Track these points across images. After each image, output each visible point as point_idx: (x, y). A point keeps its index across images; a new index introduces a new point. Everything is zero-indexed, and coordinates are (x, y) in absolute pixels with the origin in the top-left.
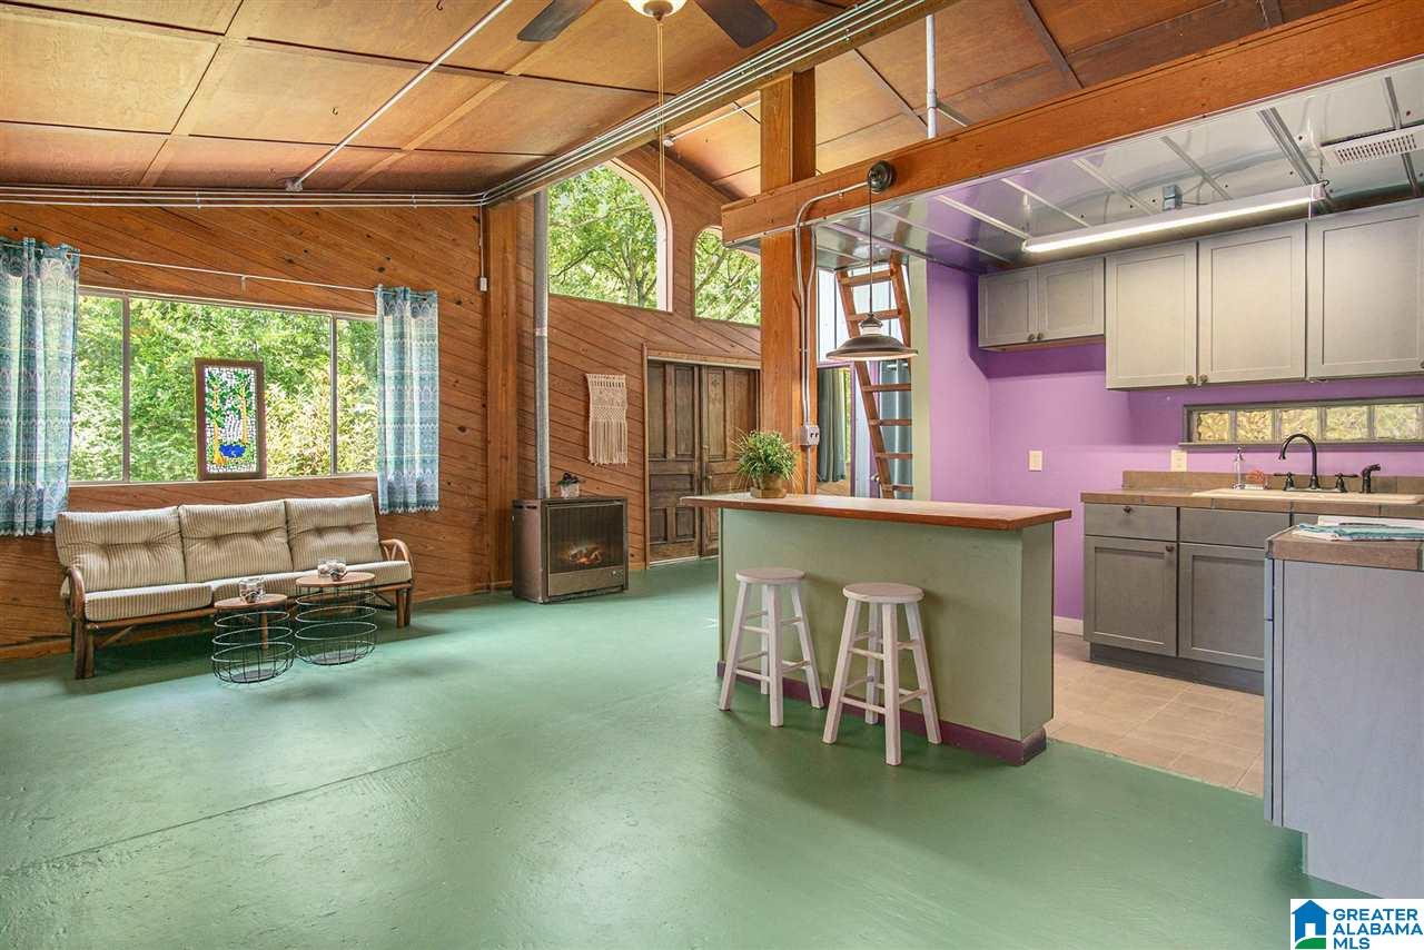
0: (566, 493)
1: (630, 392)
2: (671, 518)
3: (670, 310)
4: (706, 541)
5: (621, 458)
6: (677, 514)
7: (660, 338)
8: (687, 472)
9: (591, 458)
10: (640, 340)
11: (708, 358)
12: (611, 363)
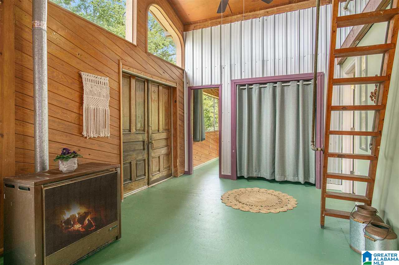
0: (64, 166)
1: (111, 88)
2: (134, 167)
3: (135, 43)
4: (151, 176)
5: (105, 133)
6: (136, 164)
7: (129, 59)
8: (141, 140)
9: (85, 133)
10: (119, 58)
11: (153, 77)
12: (100, 69)
